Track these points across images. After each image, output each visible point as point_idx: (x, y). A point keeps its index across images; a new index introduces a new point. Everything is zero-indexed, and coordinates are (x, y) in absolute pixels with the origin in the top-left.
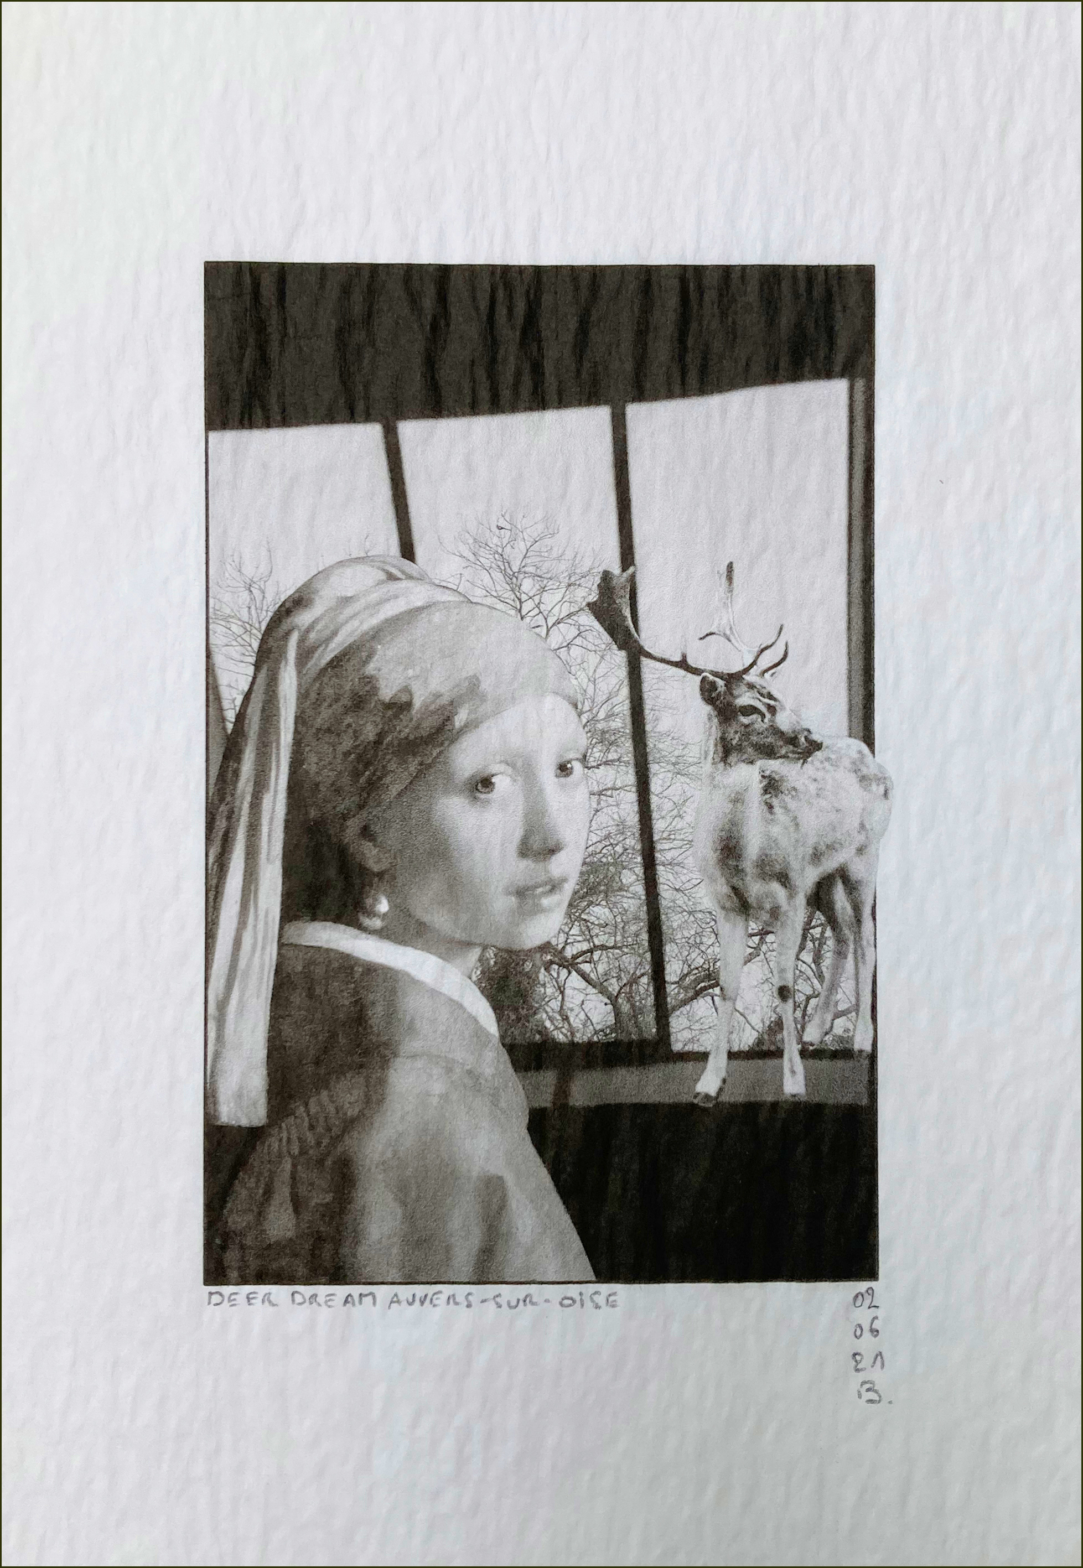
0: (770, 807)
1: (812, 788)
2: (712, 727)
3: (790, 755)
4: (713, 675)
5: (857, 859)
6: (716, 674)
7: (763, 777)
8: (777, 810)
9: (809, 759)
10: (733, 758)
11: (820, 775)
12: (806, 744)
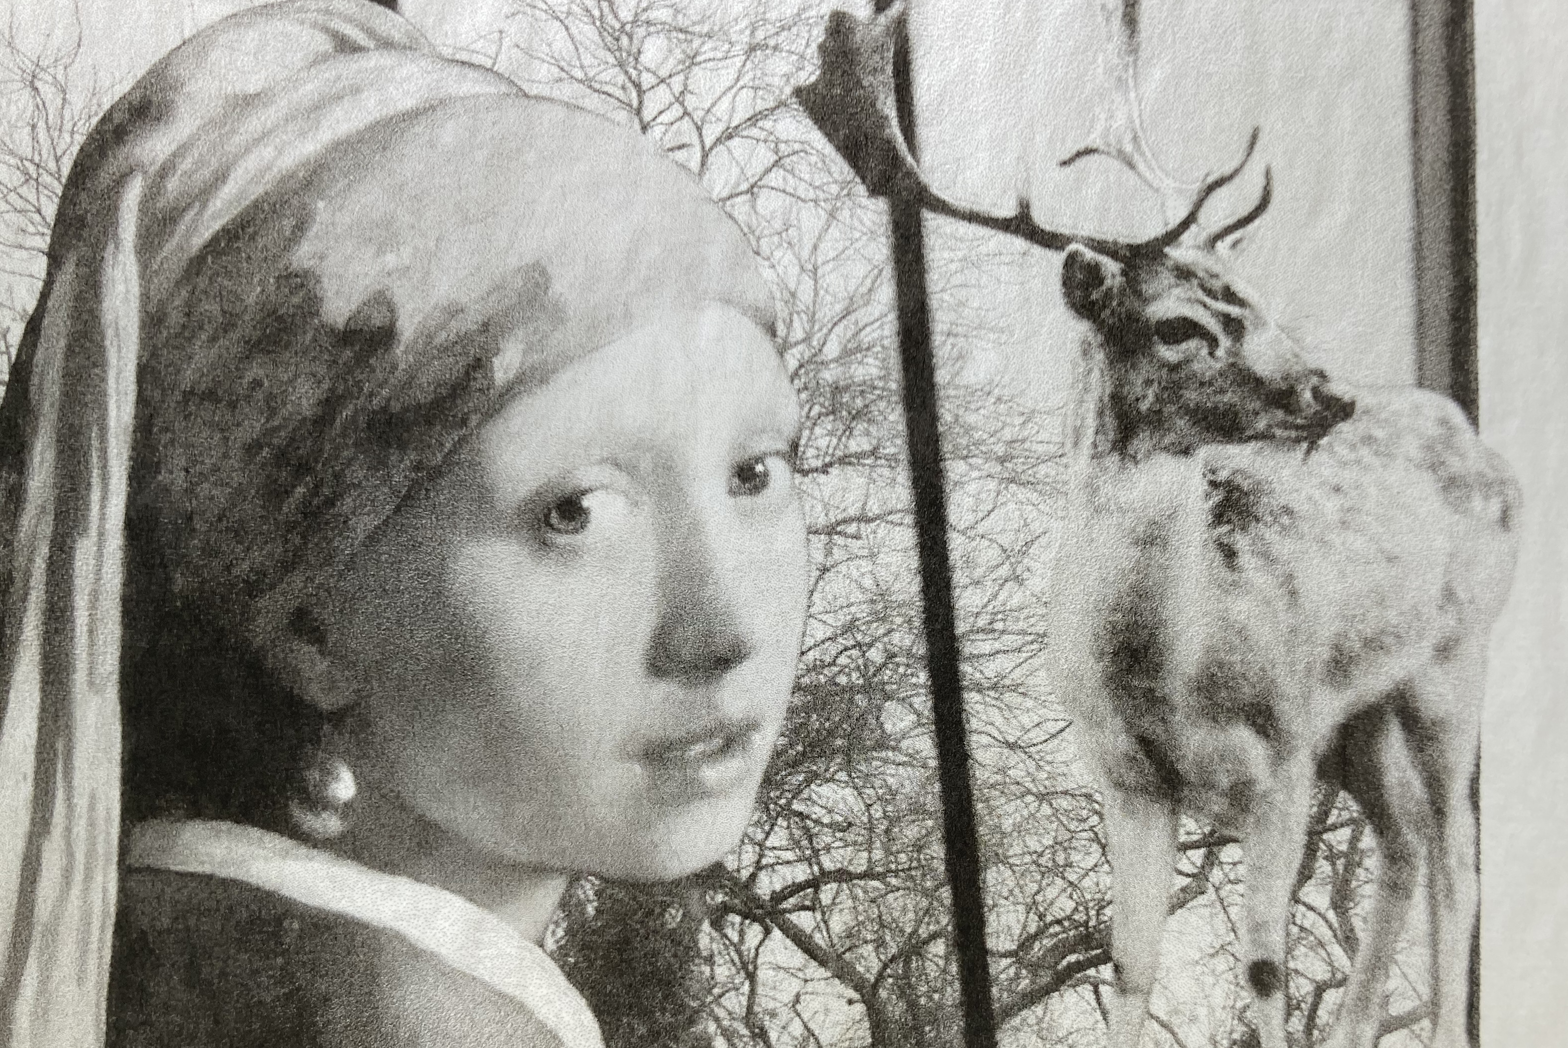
0: (1229, 554)
1: (1331, 506)
2: (1090, 371)
3: (1278, 432)
4: (1094, 248)
5: (1436, 672)
6: (1100, 246)
7: (1214, 484)
8: (1246, 559)
9: (1324, 441)
10: (1141, 443)
11: (1348, 476)
12: (1316, 407)
